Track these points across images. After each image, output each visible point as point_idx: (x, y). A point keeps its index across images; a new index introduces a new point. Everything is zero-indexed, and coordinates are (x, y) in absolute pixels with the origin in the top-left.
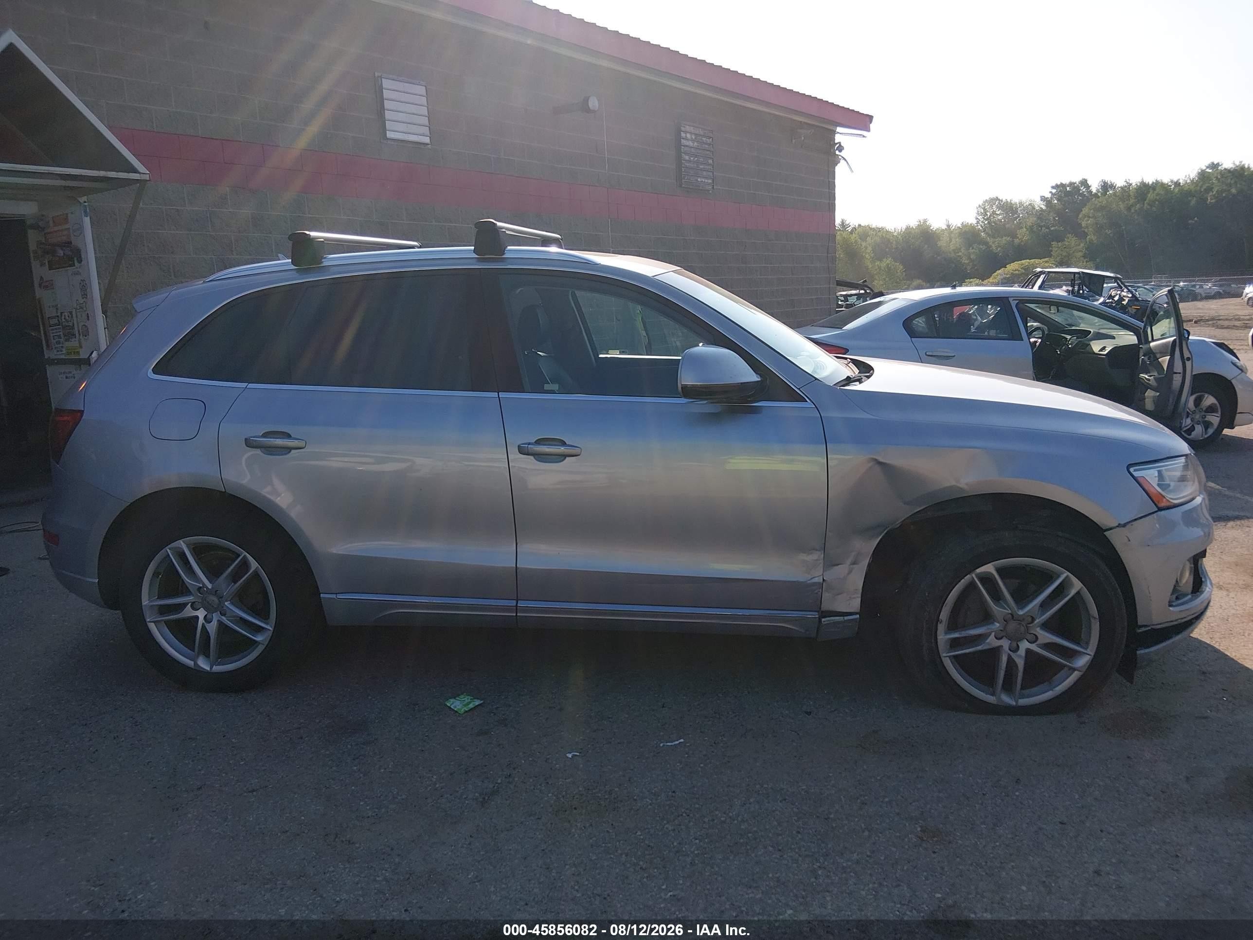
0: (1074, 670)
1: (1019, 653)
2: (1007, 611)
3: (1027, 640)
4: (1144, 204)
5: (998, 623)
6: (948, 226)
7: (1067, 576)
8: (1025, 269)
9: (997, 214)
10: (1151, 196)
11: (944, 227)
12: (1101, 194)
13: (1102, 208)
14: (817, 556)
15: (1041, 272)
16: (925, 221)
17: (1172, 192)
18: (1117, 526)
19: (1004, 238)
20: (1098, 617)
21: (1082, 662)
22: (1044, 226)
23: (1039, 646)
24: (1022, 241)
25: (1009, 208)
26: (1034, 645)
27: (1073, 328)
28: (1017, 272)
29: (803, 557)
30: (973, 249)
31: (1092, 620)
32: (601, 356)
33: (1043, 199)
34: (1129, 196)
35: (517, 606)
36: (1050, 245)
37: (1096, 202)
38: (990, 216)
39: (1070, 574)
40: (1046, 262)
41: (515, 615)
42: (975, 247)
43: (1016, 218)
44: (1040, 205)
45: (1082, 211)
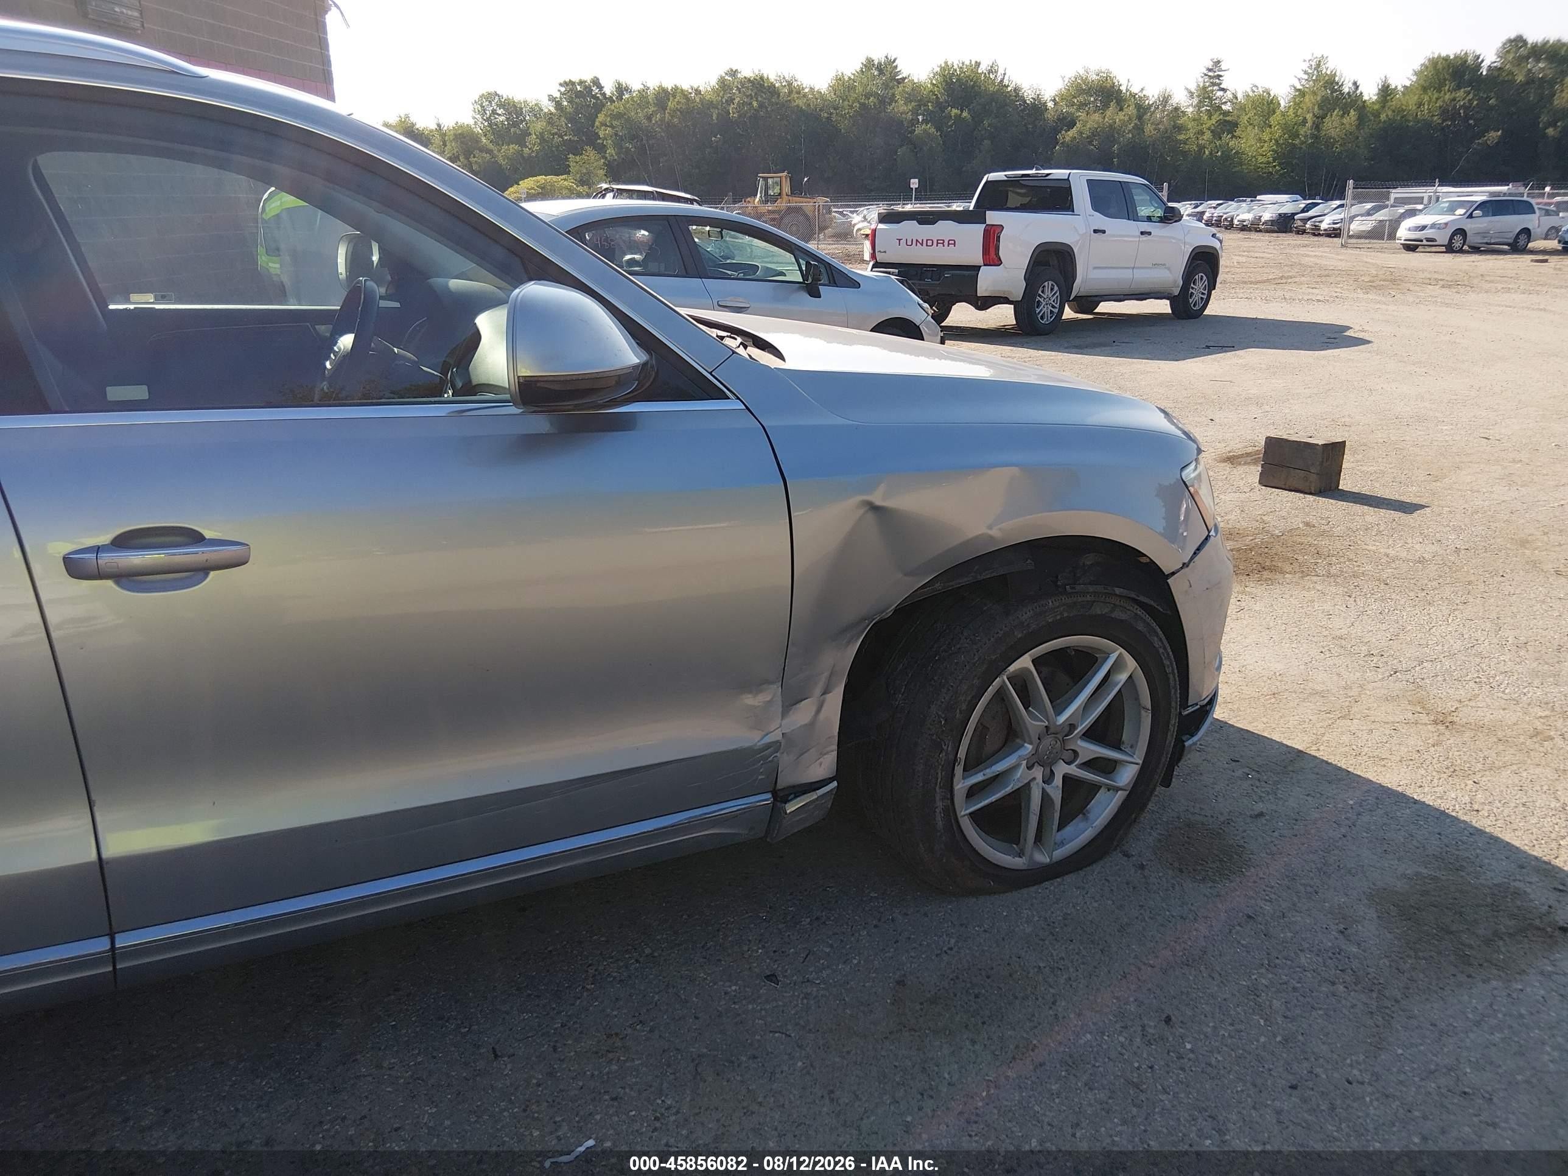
0: (1117, 789)
1: (1054, 784)
2: (1043, 724)
3: (1063, 760)
4: (665, 114)
5: (1031, 743)
6: (439, 125)
7: (1121, 654)
8: (542, 188)
9: (499, 115)
10: (671, 105)
11: (433, 127)
12: (617, 98)
13: (619, 116)
14: (771, 694)
15: (607, 189)
16: (407, 116)
17: (694, 101)
18: (1182, 568)
19: (511, 146)
20: (1150, 708)
21: (1127, 775)
22: (556, 134)
23: (1080, 766)
24: (533, 151)
25: (512, 109)
26: (1073, 766)
27: (728, 261)
28: (533, 191)
29: (749, 700)
30: (474, 157)
31: (1143, 712)
32: (112, 307)
33: (551, 98)
34: (648, 103)
35: (113, 947)
36: (567, 159)
37: (613, 108)
38: (490, 116)
39: (1123, 650)
40: (565, 180)
41: (111, 969)
42: (477, 155)
43: (522, 121)
44: (548, 107)
45: (597, 117)
